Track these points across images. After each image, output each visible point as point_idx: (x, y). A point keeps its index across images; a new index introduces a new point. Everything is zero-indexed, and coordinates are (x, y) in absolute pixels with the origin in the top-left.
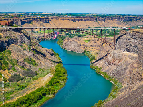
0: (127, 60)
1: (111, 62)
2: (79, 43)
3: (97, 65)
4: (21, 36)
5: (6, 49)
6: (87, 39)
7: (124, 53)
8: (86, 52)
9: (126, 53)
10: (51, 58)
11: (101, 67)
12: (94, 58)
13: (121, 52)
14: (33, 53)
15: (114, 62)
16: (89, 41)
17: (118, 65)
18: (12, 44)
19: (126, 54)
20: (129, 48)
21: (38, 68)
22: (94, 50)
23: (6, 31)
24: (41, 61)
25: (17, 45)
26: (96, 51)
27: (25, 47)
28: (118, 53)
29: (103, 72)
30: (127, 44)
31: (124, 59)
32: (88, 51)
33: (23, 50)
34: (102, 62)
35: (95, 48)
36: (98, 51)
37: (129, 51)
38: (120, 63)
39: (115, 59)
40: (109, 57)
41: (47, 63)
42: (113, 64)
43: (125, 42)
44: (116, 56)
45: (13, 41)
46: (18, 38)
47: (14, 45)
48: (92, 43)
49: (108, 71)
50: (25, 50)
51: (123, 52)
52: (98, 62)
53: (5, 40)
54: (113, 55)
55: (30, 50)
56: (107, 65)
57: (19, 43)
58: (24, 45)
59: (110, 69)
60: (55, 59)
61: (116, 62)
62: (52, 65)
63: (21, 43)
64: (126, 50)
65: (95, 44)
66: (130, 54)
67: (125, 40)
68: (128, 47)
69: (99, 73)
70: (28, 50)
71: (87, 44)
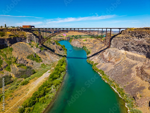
0: (126, 59)
1: (107, 60)
2: (80, 42)
3: (93, 60)
4: (30, 35)
5: (7, 47)
6: (85, 39)
7: (121, 52)
8: (84, 47)
9: (123, 51)
10: (59, 52)
11: (97, 63)
12: (89, 53)
13: (117, 50)
14: (39, 50)
15: (111, 61)
16: (86, 40)
17: (116, 64)
18: (20, 42)
19: (123, 53)
20: (128, 46)
21: (41, 63)
22: (89, 46)
23: (15, 30)
24: (47, 57)
25: (25, 43)
26: (90, 47)
27: (33, 45)
28: (114, 52)
29: (99, 69)
30: (126, 43)
31: (122, 58)
32: (85, 47)
33: (30, 47)
34: (97, 58)
35: (90, 44)
36: (91, 47)
37: (128, 50)
38: (118, 62)
39: (112, 57)
40: (104, 55)
41: (52, 57)
42: (109, 62)
43: (123, 41)
44: (112, 54)
45: (21, 39)
46: (27, 37)
47: (21, 42)
48: (88, 42)
49: (105, 69)
50: (32, 47)
51: (119, 51)
52: (93, 57)
53: (6, 38)
54: (110, 53)
55: (37, 47)
56: (103, 62)
57: (27, 41)
58: (33, 43)
59: (107, 67)
60: (62, 53)
61: (113, 60)
62: (57, 59)
63: (30, 41)
64: (123, 49)
65: (90, 42)
66: (130, 53)
67: (123, 38)
68: (126, 46)
69: (96, 71)
70: (35, 47)
71: (85, 42)
